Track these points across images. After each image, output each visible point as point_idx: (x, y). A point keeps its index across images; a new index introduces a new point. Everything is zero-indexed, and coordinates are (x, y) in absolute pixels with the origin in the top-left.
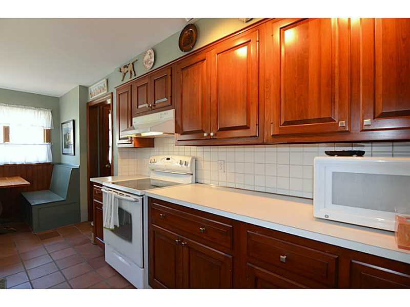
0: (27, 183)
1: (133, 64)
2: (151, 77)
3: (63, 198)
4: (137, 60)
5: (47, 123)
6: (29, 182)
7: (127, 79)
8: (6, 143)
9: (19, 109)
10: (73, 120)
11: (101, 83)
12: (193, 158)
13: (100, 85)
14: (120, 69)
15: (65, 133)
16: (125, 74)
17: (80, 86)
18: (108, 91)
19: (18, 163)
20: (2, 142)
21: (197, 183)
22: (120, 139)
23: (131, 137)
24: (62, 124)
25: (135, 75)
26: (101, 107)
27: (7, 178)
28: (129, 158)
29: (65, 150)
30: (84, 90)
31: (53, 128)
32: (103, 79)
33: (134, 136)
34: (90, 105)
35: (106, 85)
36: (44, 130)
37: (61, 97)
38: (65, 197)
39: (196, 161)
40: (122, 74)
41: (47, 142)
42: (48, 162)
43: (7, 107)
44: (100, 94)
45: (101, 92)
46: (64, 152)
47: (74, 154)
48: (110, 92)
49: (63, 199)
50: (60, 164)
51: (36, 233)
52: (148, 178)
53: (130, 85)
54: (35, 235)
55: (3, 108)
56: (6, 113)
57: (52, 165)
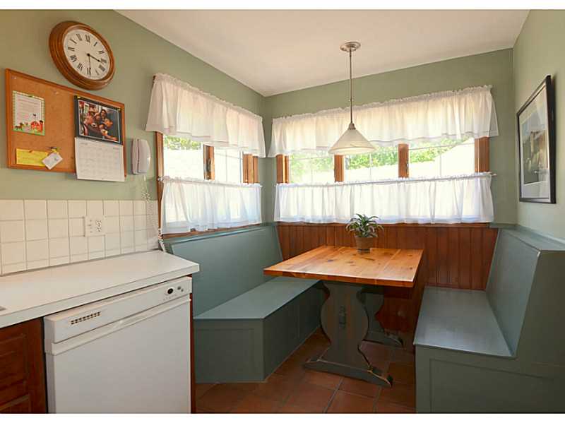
5: (481, 122)
8: (404, 179)
9: (422, 103)
10: (549, 79)
19: (420, 222)
24: (518, 114)
29: (528, 190)
31: (495, 132)
36: (475, 140)
41: (481, 171)
46: (523, 196)
47: (554, 201)
50: (515, 227)
55: (394, 107)
56: (398, 118)
57: (496, 230)
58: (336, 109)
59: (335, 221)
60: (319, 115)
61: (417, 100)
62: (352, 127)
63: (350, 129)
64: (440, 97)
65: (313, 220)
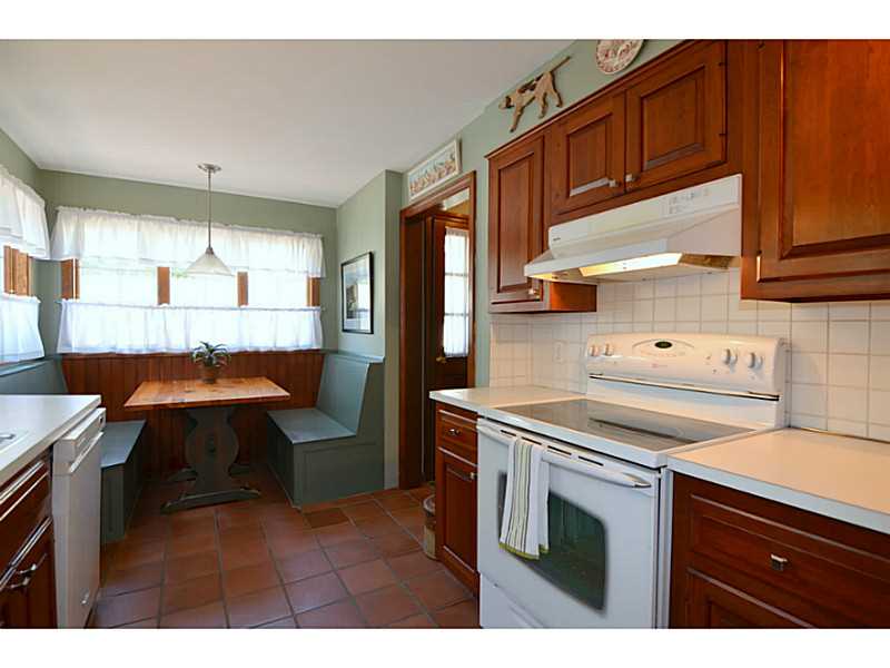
0: (283, 393)
1: (552, 73)
2: (625, 92)
3: (352, 431)
4: (568, 58)
5: (314, 266)
6: (287, 391)
7: (531, 120)
8: (243, 307)
9: (265, 236)
10: (371, 253)
11: (439, 157)
12: (782, 343)
13: (441, 160)
14: (508, 99)
15: (349, 285)
16: (522, 110)
17: (387, 171)
18: (461, 171)
19: (262, 350)
20: (235, 304)
21: (789, 427)
22: (499, 291)
23: (541, 281)
24: (343, 265)
25: (561, 104)
26: (430, 219)
27: (243, 380)
28: (513, 342)
29: (349, 324)
30: (395, 179)
31: (324, 275)
32: (450, 141)
33: (549, 277)
34: (408, 215)
35: (456, 156)
36: (309, 279)
37: (341, 206)
38: (356, 429)
39: (787, 351)
40: (511, 113)
41: (314, 305)
42: (315, 348)
43: (245, 233)
44: (437, 184)
45: (440, 177)
46: (346, 328)
47: (372, 332)
48: (468, 170)
49: (351, 434)
50: (336, 352)
51: (299, 508)
52: (583, 397)
53: (541, 136)
54: (299, 512)
55: (238, 233)
56: (243, 245)
57: (323, 356)
58: (168, 218)
59: (164, 351)
60: (141, 219)
61: (262, 232)
62: (210, 251)
63: (207, 252)
64: (282, 234)
65: (130, 349)
